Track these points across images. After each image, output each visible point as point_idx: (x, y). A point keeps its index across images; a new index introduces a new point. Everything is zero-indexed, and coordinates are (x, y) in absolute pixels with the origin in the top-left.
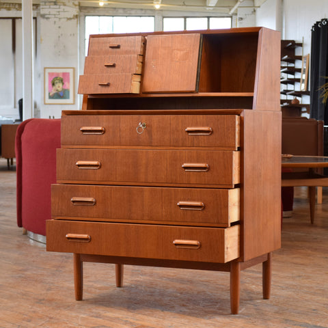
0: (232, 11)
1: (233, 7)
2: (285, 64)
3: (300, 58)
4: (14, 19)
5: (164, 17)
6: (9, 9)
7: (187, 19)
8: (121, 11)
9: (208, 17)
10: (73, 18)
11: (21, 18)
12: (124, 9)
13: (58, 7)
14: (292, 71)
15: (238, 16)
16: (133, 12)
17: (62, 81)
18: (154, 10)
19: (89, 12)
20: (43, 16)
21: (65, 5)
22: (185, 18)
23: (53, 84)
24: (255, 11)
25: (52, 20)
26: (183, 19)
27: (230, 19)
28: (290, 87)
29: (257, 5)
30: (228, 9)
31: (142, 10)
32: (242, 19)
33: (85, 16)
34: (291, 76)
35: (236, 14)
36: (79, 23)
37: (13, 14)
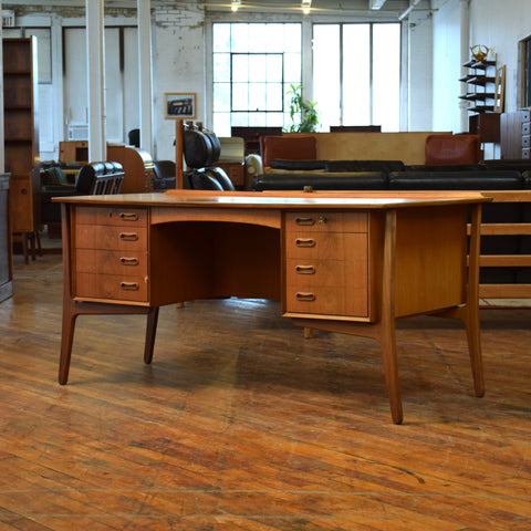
0: (402, 16)
1: (404, 10)
4: (122, 29)
5: (313, 24)
6: (115, 15)
7: (344, 26)
8: (259, 16)
9: (371, 23)
10: (198, 26)
12: (262, 13)
13: (177, 12)
16: (274, 17)
18: (300, 14)
19: (217, 18)
20: (159, 24)
21: (187, 10)
22: (341, 24)
24: (431, 14)
25: (171, 29)
26: (338, 26)
27: (399, 25)
29: (435, 6)
30: (397, 13)
31: (285, 14)
32: (414, 25)
33: (213, 23)
35: (406, 19)
36: (205, 32)
37: (121, 21)
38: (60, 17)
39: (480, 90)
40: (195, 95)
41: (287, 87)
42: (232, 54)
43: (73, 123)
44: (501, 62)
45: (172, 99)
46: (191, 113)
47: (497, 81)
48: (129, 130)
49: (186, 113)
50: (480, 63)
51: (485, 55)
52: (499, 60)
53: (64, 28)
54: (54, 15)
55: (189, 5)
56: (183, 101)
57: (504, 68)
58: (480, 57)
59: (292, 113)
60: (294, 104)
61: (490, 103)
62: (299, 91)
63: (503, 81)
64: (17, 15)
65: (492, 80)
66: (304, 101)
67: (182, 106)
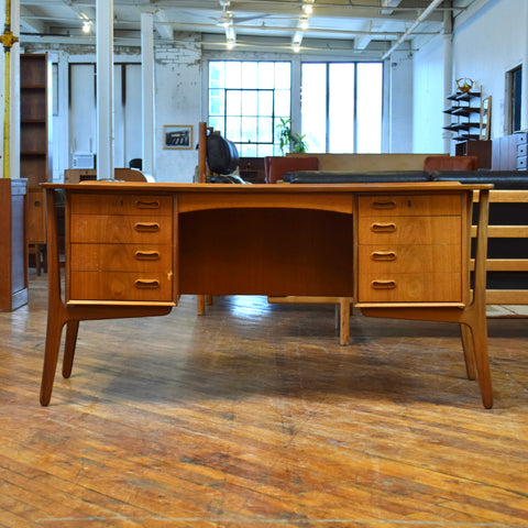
0: (386, 55)
1: (388, 50)
4: (124, 65)
5: (302, 62)
7: (331, 65)
8: (252, 55)
9: (356, 63)
10: (195, 64)
11: (140, 64)
12: (255, 52)
13: (176, 50)
15: (391, 61)
16: (266, 56)
18: (291, 54)
19: (213, 57)
20: (159, 61)
21: (185, 48)
22: (328, 63)
24: (411, 55)
25: (170, 66)
26: (325, 65)
27: (381, 65)
29: (416, 47)
30: (380, 52)
31: (276, 53)
32: (395, 64)
33: (209, 61)
35: (388, 59)
36: (201, 69)
37: (124, 58)
38: (67, 54)
39: (464, 120)
40: (192, 127)
41: (277, 121)
42: (226, 90)
43: (78, 153)
44: (487, 93)
45: (170, 130)
46: (188, 144)
47: (482, 112)
48: (129, 159)
49: (183, 144)
50: (465, 95)
51: (470, 87)
52: (484, 91)
53: (70, 64)
54: (61, 52)
55: (186, 44)
56: (181, 133)
57: (490, 98)
58: (466, 89)
59: (282, 145)
60: (283, 137)
61: (474, 132)
62: (288, 125)
63: (489, 112)
64: (26, 51)
65: (477, 110)
66: (293, 134)
67: (180, 138)
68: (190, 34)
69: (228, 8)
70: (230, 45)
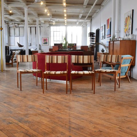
0: (82, 25)
2: (92, 37)
3: (94, 36)
4: (36, 27)
6: (34, 25)
10: (48, 27)
13: (45, 24)
14: (93, 39)
16: (61, 25)
17: (46, 40)
18: (65, 25)
20: (42, 26)
23: (44, 41)
24: (87, 25)
25: (44, 27)
27: (81, 27)
28: (93, 42)
31: (63, 25)
32: (84, 27)
33: (51, 26)
34: (93, 40)
42: (54, 31)
62: (65, 37)
64: (18, 25)
68: (47, 22)
69: (52, 18)
70: (54, 24)
